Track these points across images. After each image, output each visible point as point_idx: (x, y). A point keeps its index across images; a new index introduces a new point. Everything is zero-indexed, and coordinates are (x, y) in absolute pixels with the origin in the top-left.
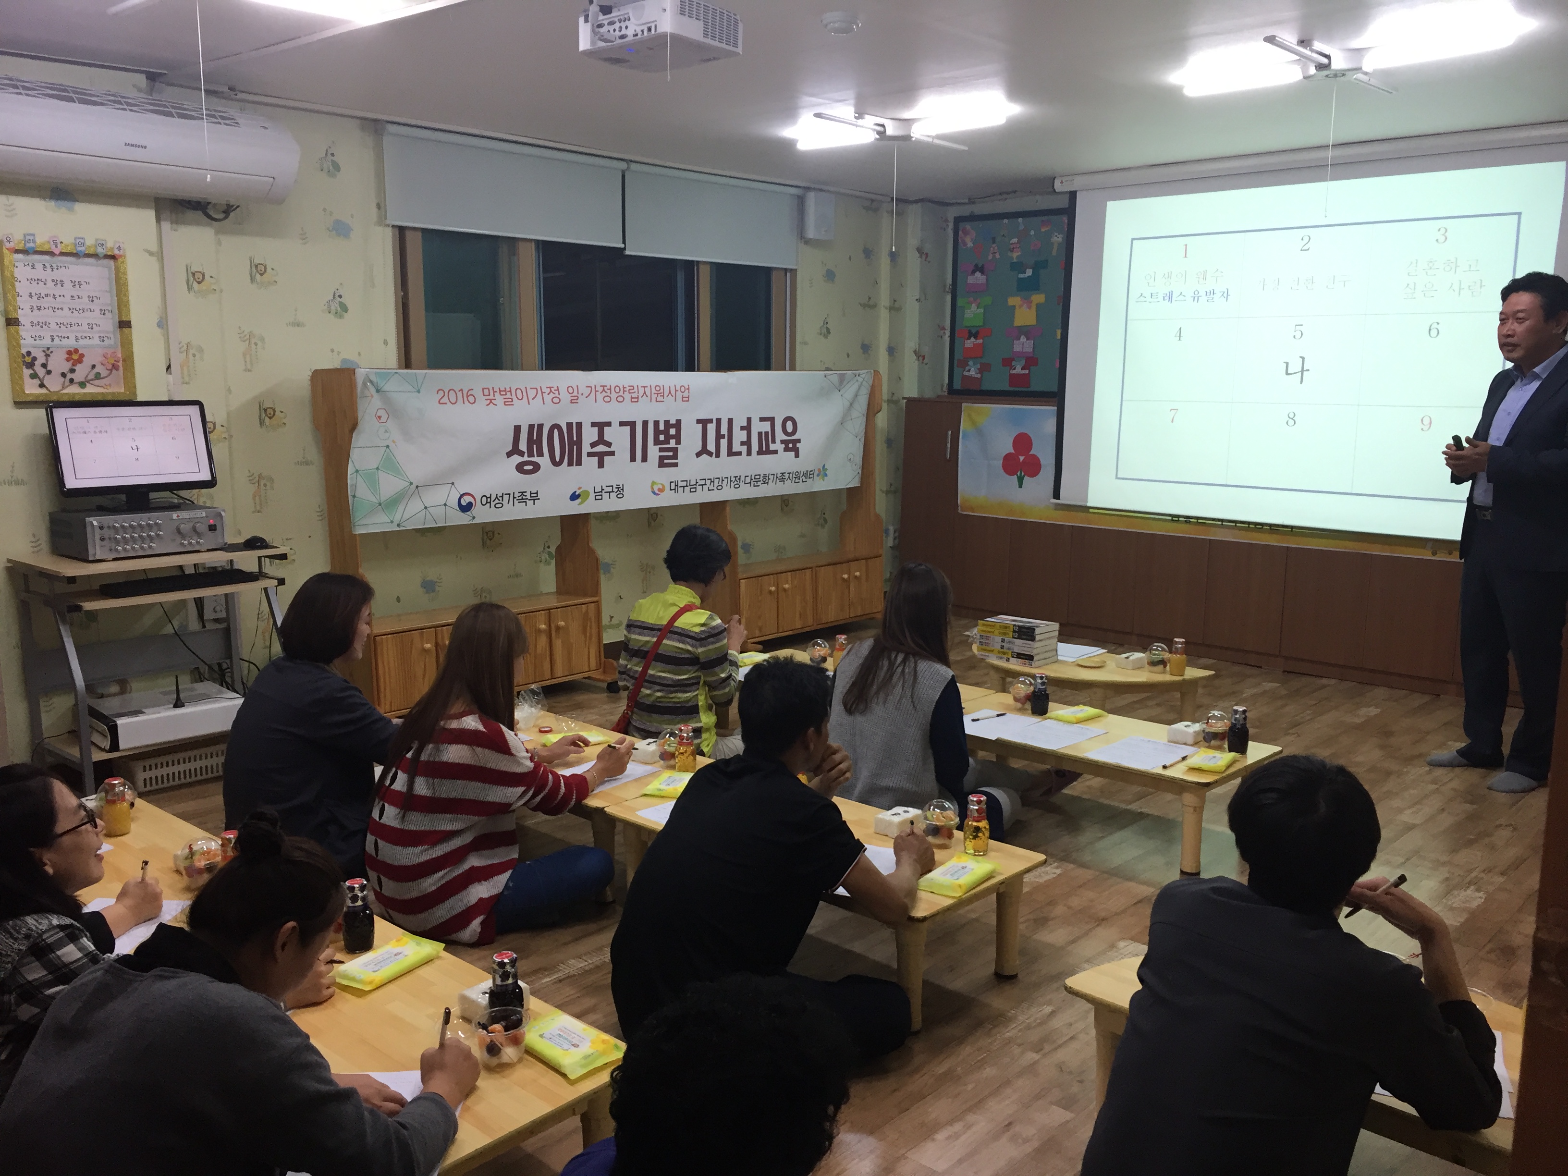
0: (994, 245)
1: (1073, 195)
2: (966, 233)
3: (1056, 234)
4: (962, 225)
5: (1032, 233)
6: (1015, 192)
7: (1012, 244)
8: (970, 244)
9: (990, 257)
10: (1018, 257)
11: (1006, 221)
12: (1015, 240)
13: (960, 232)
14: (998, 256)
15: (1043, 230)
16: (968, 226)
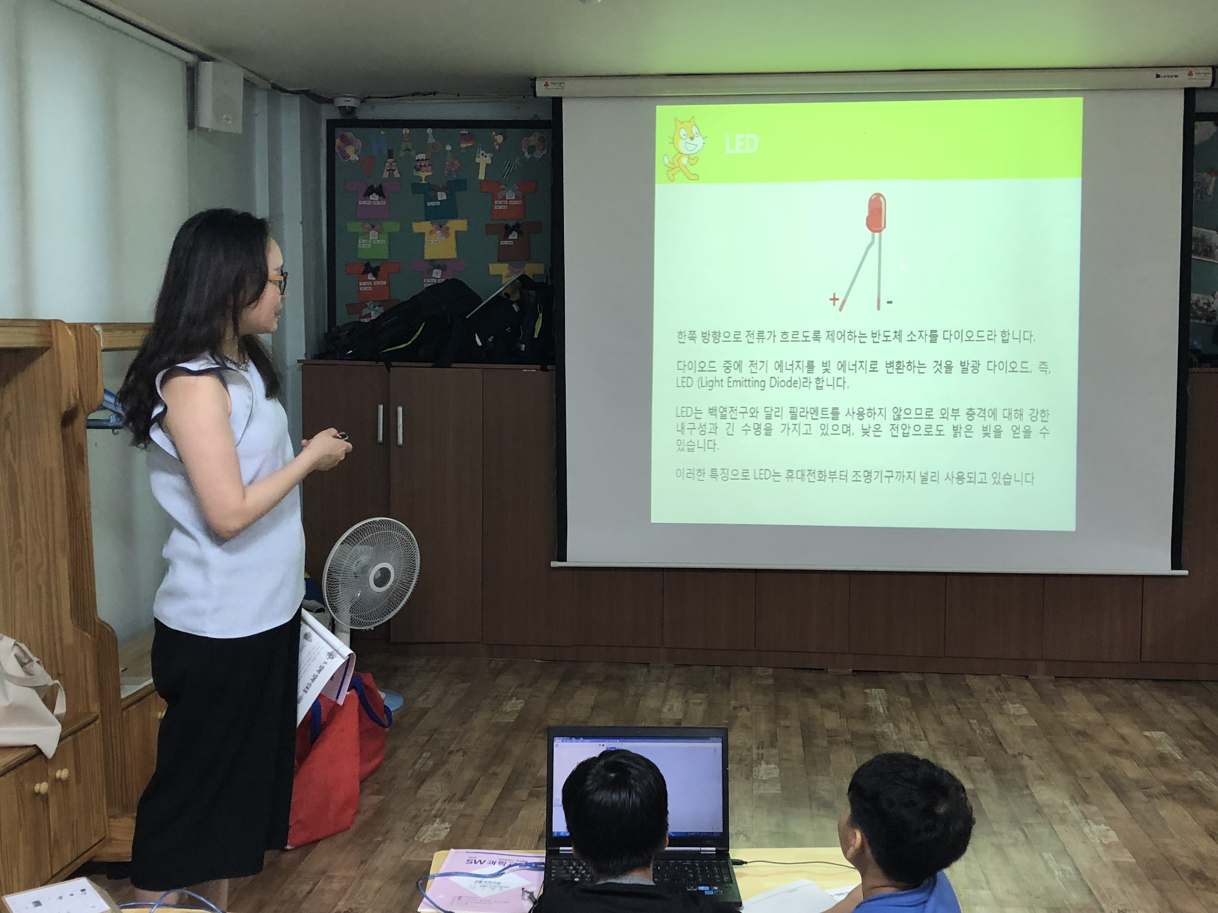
0: (391, 160)
1: (557, 103)
2: (347, 142)
3: (481, 152)
4: (339, 131)
5: (449, 148)
6: (435, 93)
7: (418, 160)
8: (354, 157)
9: (386, 175)
10: (426, 177)
11: (406, 131)
12: (422, 156)
13: (338, 142)
14: (396, 174)
15: (463, 145)
16: (350, 134)
